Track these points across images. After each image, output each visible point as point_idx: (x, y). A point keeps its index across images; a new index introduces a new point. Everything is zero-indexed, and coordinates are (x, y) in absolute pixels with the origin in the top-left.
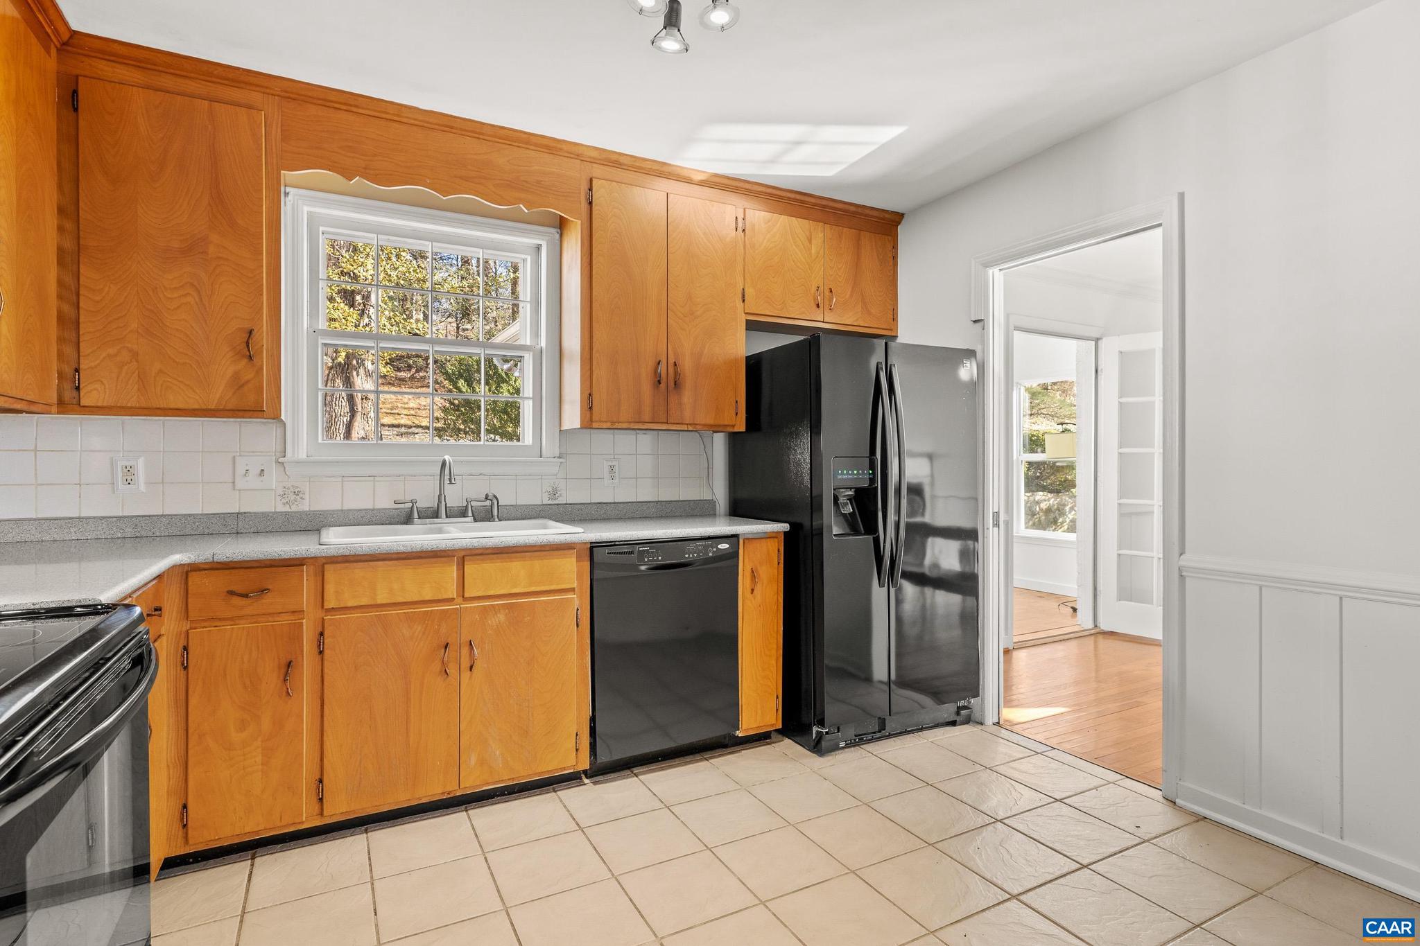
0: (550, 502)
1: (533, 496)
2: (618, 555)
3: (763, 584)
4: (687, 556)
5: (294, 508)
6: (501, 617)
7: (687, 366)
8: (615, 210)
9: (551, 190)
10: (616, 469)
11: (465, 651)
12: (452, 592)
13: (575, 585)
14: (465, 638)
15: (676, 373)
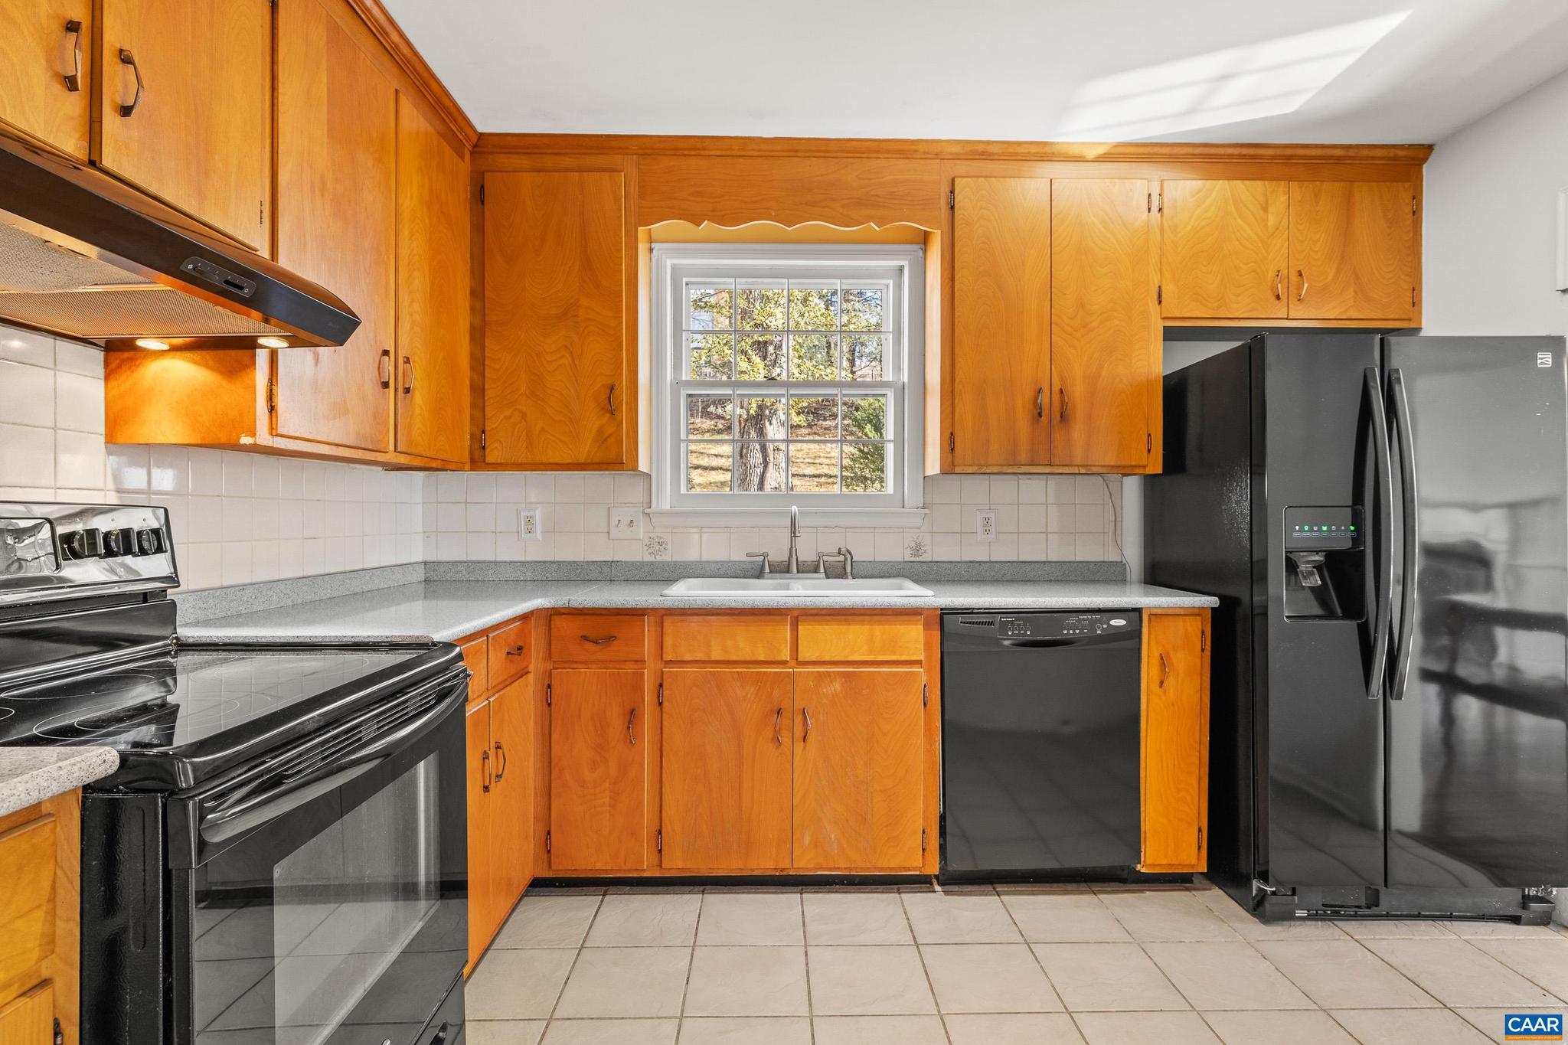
0: (913, 559)
1: (894, 551)
2: (975, 626)
3: (1178, 675)
4: (1065, 632)
5: (659, 558)
6: (837, 686)
7: (1078, 392)
8: (983, 211)
9: (906, 200)
10: (993, 522)
11: (798, 719)
12: (786, 655)
13: (922, 657)
14: (798, 705)
15: (1063, 404)
